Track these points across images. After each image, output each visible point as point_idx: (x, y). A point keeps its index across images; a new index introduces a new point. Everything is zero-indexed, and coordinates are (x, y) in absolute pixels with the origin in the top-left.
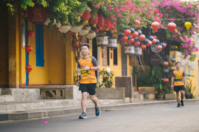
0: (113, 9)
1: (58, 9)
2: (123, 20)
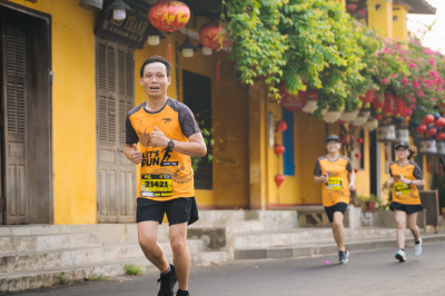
0: (410, 84)
1: (333, 91)
2: (424, 101)
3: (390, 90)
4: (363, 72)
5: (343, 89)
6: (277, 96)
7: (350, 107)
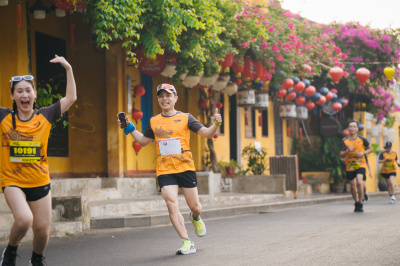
0: (269, 48)
1: (191, 55)
2: (284, 66)
3: (250, 54)
4: (222, 36)
5: (202, 54)
6: (135, 60)
7: (209, 71)
